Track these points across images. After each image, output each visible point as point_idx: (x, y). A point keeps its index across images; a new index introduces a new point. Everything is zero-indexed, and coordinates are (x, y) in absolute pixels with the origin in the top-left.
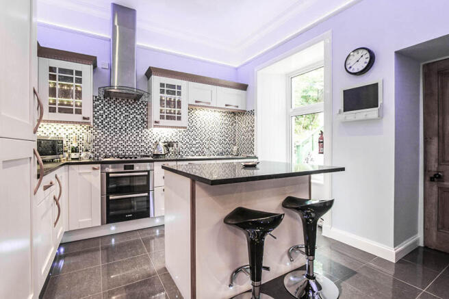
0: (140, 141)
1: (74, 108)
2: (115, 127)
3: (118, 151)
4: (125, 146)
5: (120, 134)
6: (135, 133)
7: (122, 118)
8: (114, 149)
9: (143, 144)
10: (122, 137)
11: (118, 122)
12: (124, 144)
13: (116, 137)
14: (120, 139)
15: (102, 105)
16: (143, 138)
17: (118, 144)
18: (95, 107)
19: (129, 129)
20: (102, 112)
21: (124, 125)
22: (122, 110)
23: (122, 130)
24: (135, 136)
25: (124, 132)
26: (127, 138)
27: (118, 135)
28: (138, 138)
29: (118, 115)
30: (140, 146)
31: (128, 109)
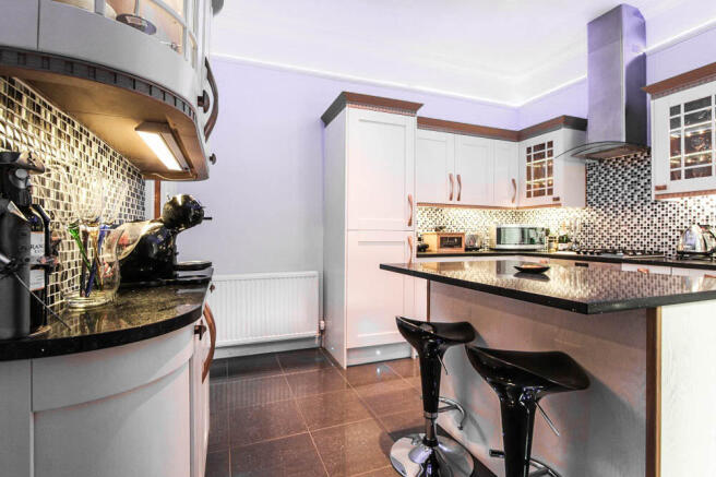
0: (659, 225)
1: (546, 188)
2: (614, 204)
3: (619, 242)
4: (632, 234)
5: (623, 214)
6: (649, 210)
7: (626, 187)
8: (614, 239)
9: (665, 231)
10: (626, 219)
11: (620, 195)
12: (629, 231)
13: (617, 220)
14: (623, 223)
15: (597, 173)
16: (666, 219)
17: (620, 231)
18: (587, 179)
19: (639, 205)
20: (596, 184)
21: (629, 200)
22: (626, 175)
23: (626, 208)
24: (648, 216)
25: (629, 211)
26: (635, 220)
27: (620, 217)
28: (655, 220)
29: (620, 184)
30: (659, 234)
31: (636, 170)
